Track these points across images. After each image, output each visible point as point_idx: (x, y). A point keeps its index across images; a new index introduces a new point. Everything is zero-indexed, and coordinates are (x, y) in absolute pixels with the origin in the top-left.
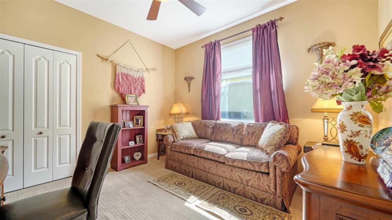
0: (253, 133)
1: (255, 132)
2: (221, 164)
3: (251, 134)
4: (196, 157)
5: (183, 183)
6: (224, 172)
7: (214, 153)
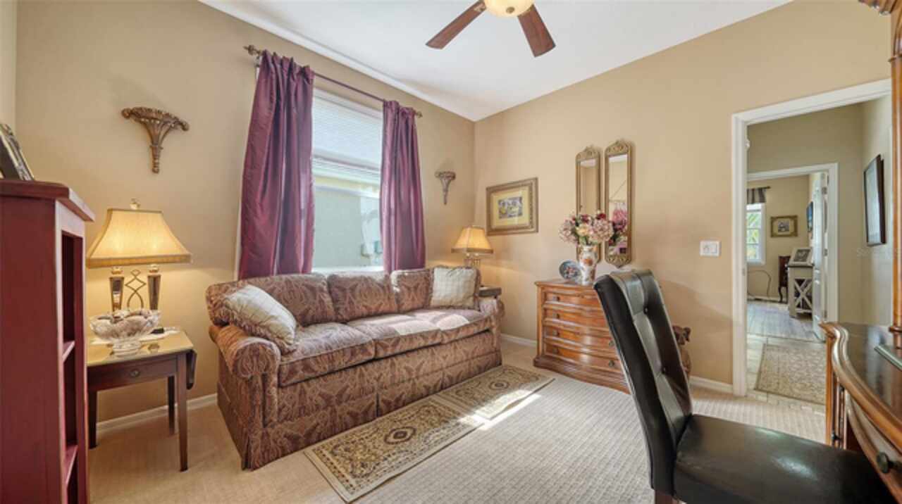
0: (416, 288)
1: (418, 284)
2: (438, 348)
3: (412, 289)
4: (383, 362)
5: (407, 430)
6: (444, 358)
7: (424, 332)
